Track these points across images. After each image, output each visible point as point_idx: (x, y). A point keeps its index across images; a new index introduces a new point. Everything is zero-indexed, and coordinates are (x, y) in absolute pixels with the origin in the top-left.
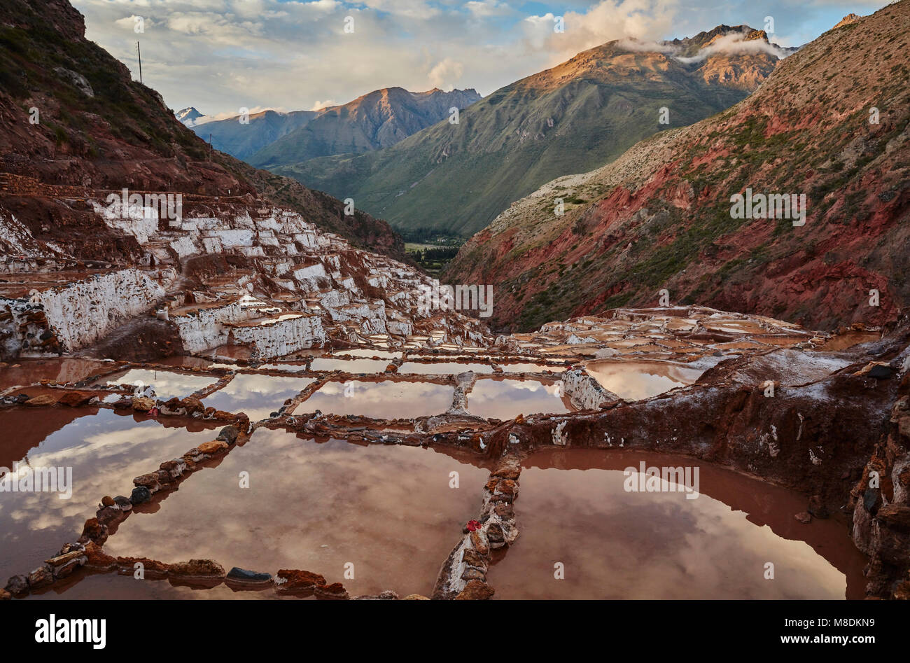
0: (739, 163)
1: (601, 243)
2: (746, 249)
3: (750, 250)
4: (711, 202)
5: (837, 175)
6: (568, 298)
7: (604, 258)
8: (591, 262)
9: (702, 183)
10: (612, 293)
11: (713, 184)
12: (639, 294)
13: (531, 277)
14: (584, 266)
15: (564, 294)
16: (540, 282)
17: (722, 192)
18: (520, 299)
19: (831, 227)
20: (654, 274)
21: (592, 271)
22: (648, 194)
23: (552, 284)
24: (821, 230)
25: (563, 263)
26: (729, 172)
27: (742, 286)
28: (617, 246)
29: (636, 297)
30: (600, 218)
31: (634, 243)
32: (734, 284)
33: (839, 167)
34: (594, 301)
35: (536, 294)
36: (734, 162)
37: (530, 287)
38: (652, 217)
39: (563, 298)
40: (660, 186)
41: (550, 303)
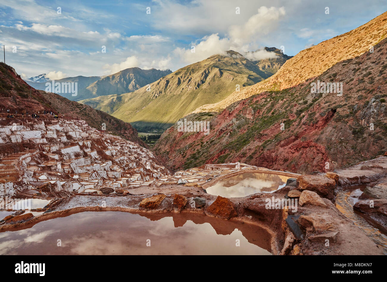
0: (271, 100)
1: (218, 133)
2: (272, 135)
3: (274, 135)
4: (260, 116)
5: (305, 106)
6: (204, 156)
7: (219, 139)
8: (214, 141)
9: (256, 108)
10: (221, 154)
11: (261, 109)
12: (232, 154)
13: (189, 147)
14: (211, 142)
15: (202, 154)
16: (193, 149)
17: (264, 112)
18: (185, 157)
19: (304, 126)
20: (237, 146)
21: (214, 144)
22: (237, 112)
23: (198, 150)
24: (300, 128)
25: (202, 141)
26: (267, 104)
27: (271, 151)
28: (224, 134)
29: (230, 156)
30: (218, 122)
31: (230, 133)
32: (268, 150)
33: (306, 102)
34: (214, 158)
35: (191, 155)
36: (269, 100)
37: (189, 152)
38: (238, 122)
39: (202, 156)
40: (241, 109)
41: (196, 159)
